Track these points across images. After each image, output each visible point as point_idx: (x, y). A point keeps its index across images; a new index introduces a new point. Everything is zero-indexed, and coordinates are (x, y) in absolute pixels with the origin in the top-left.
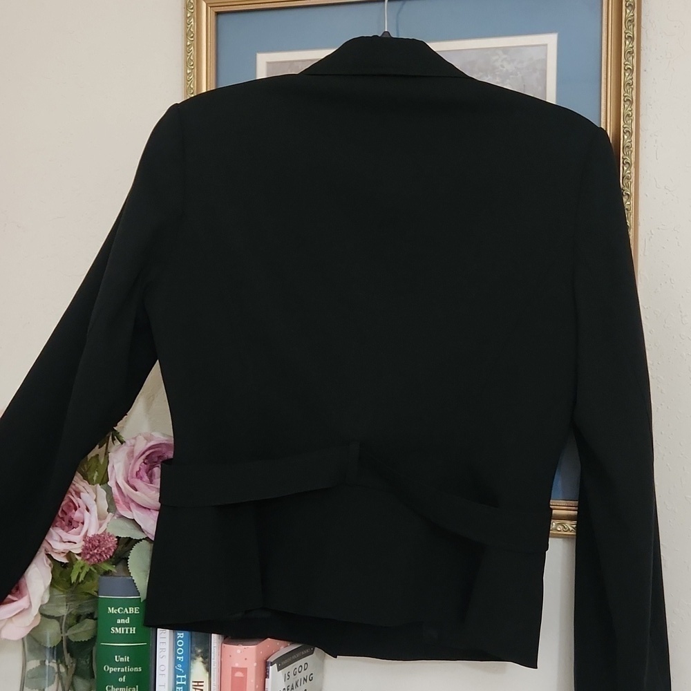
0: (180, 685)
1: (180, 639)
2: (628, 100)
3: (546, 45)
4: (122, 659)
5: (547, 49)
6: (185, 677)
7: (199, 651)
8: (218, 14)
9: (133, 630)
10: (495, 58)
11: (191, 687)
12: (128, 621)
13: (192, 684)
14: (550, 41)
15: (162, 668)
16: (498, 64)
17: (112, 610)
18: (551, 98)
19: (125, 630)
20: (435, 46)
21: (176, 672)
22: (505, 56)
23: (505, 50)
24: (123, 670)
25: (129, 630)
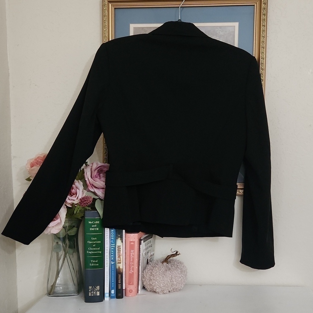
0: (112, 247)
1: (112, 232)
2: (263, 47)
3: (235, 26)
4: (94, 239)
5: (235, 28)
6: (114, 244)
7: (119, 236)
8: (115, 8)
9: (98, 229)
10: (217, 30)
11: (117, 248)
12: (96, 226)
13: (117, 247)
14: (236, 24)
15: (107, 242)
16: (218, 32)
17: (90, 222)
18: (236, 45)
19: (95, 229)
20: (196, 25)
21: (111, 243)
22: (220, 29)
23: (220, 27)
24: (94, 242)
25: (96, 229)
